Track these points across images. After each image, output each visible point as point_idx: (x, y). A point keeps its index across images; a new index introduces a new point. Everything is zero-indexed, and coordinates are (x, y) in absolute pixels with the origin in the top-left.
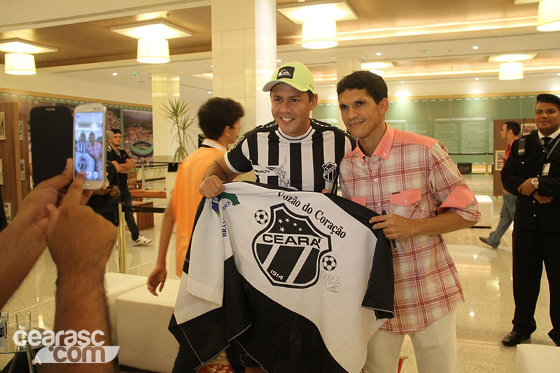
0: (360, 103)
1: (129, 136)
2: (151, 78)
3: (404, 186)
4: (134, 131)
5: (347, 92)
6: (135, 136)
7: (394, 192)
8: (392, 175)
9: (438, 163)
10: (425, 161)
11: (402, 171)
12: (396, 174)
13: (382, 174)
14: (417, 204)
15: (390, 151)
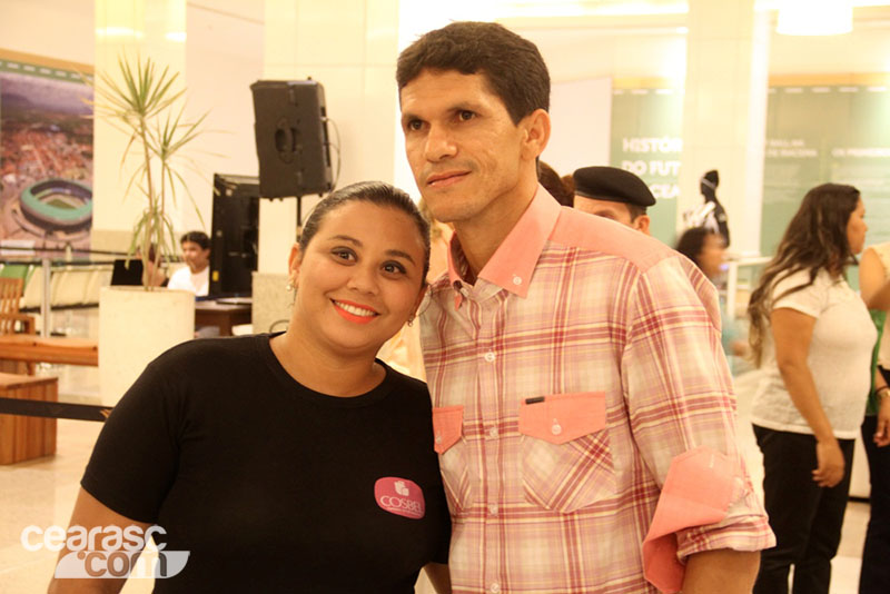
0: (463, 114)
5: (427, 80)
7: (530, 396)
8: (529, 344)
9: (653, 323)
10: (619, 309)
11: (556, 334)
12: (542, 343)
13: (507, 340)
14: (596, 441)
15: (535, 269)
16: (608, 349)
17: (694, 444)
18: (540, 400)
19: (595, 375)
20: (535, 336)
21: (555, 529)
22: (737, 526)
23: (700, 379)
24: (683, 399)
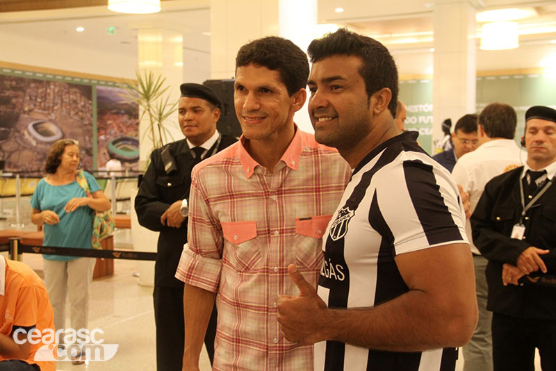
1: (105, 129)
2: (136, 37)
3: (318, 210)
4: (114, 120)
6: (116, 128)
11: (316, 188)
13: (284, 190)
18: (309, 219)
20: (303, 189)
21: (311, 277)
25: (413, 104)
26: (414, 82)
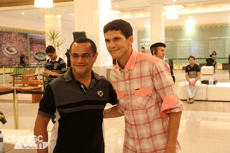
0: (116, 39)
3: (142, 85)
5: (109, 32)
7: (136, 89)
8: (135, 79)
9: (159, 73)
10: (152, 71)
11: (141, 77)
12: (138, 78)
13: (131, 78)
14: (150, 95)
15: (135, 65)
16: (151, 79)
17: (167, 94)
18: (139, 89)
19: (149, 83)
20: (136, 77)
21: (144, 112)
22: (177, 108)
23: (168, 82)
24: (165, 87)
25: (143, 39)
26: (143, 31)
